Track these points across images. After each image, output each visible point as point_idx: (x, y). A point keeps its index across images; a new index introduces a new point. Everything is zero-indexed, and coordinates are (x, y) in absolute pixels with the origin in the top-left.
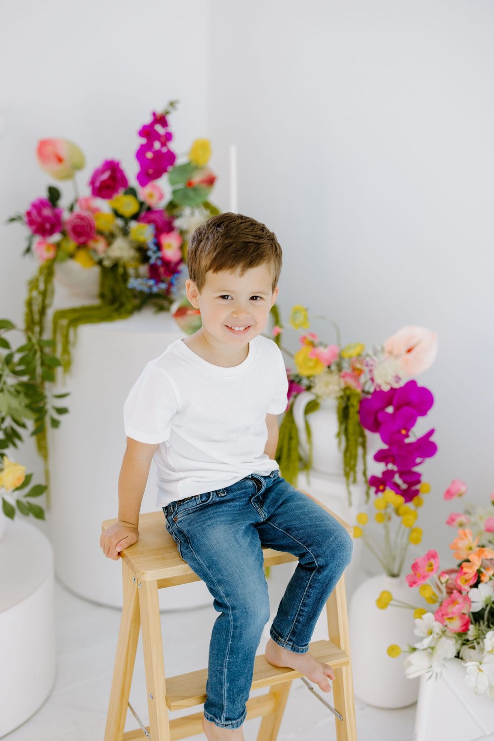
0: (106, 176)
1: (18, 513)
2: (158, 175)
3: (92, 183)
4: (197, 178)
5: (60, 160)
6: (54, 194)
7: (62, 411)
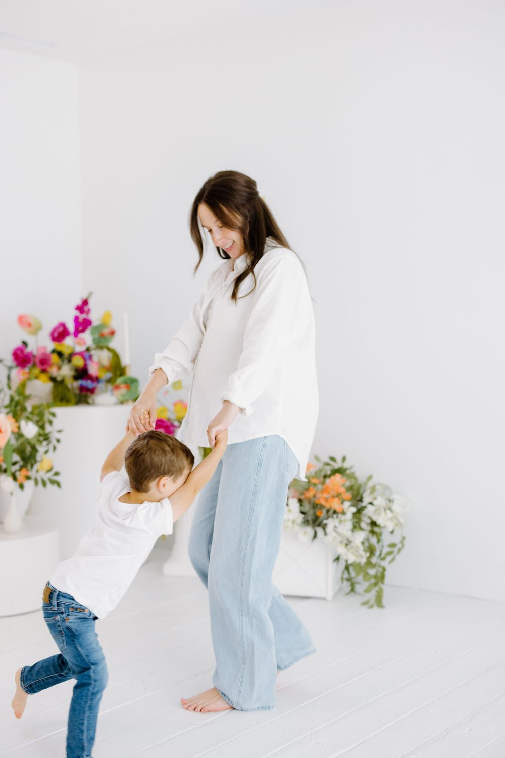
0: (61, 329)
1: (49, 485)
2: (83, 331)
3: (52, 334)
4: (106, 331)
5: (30, 325)
6: (25, 344)
7: (58, 441)
